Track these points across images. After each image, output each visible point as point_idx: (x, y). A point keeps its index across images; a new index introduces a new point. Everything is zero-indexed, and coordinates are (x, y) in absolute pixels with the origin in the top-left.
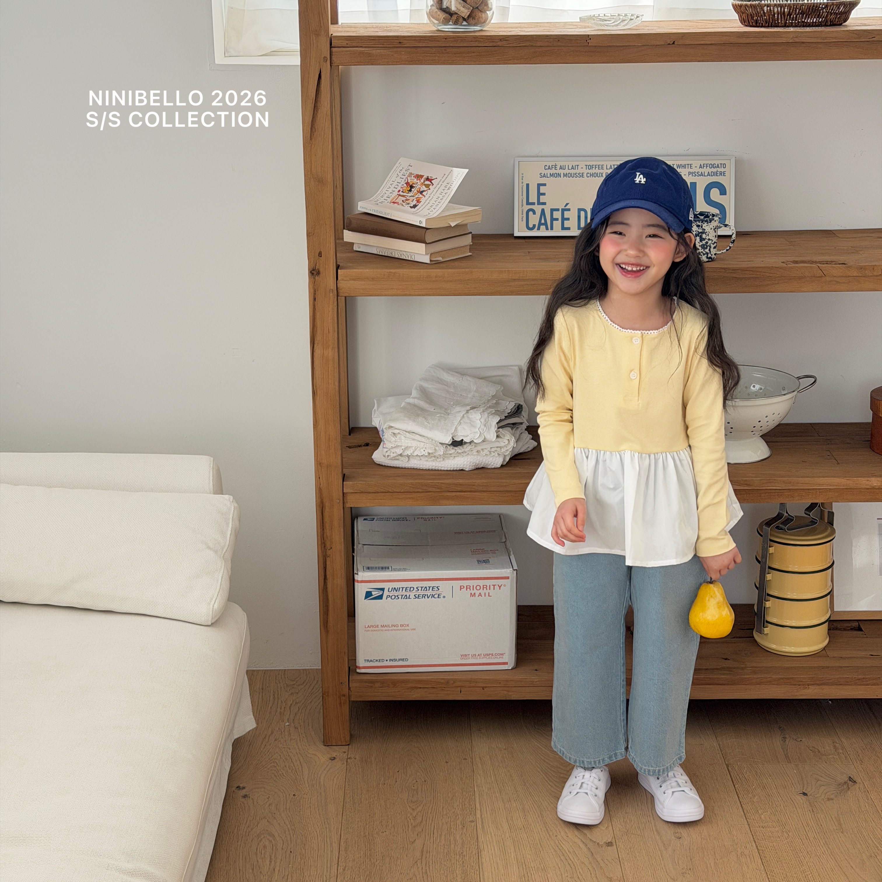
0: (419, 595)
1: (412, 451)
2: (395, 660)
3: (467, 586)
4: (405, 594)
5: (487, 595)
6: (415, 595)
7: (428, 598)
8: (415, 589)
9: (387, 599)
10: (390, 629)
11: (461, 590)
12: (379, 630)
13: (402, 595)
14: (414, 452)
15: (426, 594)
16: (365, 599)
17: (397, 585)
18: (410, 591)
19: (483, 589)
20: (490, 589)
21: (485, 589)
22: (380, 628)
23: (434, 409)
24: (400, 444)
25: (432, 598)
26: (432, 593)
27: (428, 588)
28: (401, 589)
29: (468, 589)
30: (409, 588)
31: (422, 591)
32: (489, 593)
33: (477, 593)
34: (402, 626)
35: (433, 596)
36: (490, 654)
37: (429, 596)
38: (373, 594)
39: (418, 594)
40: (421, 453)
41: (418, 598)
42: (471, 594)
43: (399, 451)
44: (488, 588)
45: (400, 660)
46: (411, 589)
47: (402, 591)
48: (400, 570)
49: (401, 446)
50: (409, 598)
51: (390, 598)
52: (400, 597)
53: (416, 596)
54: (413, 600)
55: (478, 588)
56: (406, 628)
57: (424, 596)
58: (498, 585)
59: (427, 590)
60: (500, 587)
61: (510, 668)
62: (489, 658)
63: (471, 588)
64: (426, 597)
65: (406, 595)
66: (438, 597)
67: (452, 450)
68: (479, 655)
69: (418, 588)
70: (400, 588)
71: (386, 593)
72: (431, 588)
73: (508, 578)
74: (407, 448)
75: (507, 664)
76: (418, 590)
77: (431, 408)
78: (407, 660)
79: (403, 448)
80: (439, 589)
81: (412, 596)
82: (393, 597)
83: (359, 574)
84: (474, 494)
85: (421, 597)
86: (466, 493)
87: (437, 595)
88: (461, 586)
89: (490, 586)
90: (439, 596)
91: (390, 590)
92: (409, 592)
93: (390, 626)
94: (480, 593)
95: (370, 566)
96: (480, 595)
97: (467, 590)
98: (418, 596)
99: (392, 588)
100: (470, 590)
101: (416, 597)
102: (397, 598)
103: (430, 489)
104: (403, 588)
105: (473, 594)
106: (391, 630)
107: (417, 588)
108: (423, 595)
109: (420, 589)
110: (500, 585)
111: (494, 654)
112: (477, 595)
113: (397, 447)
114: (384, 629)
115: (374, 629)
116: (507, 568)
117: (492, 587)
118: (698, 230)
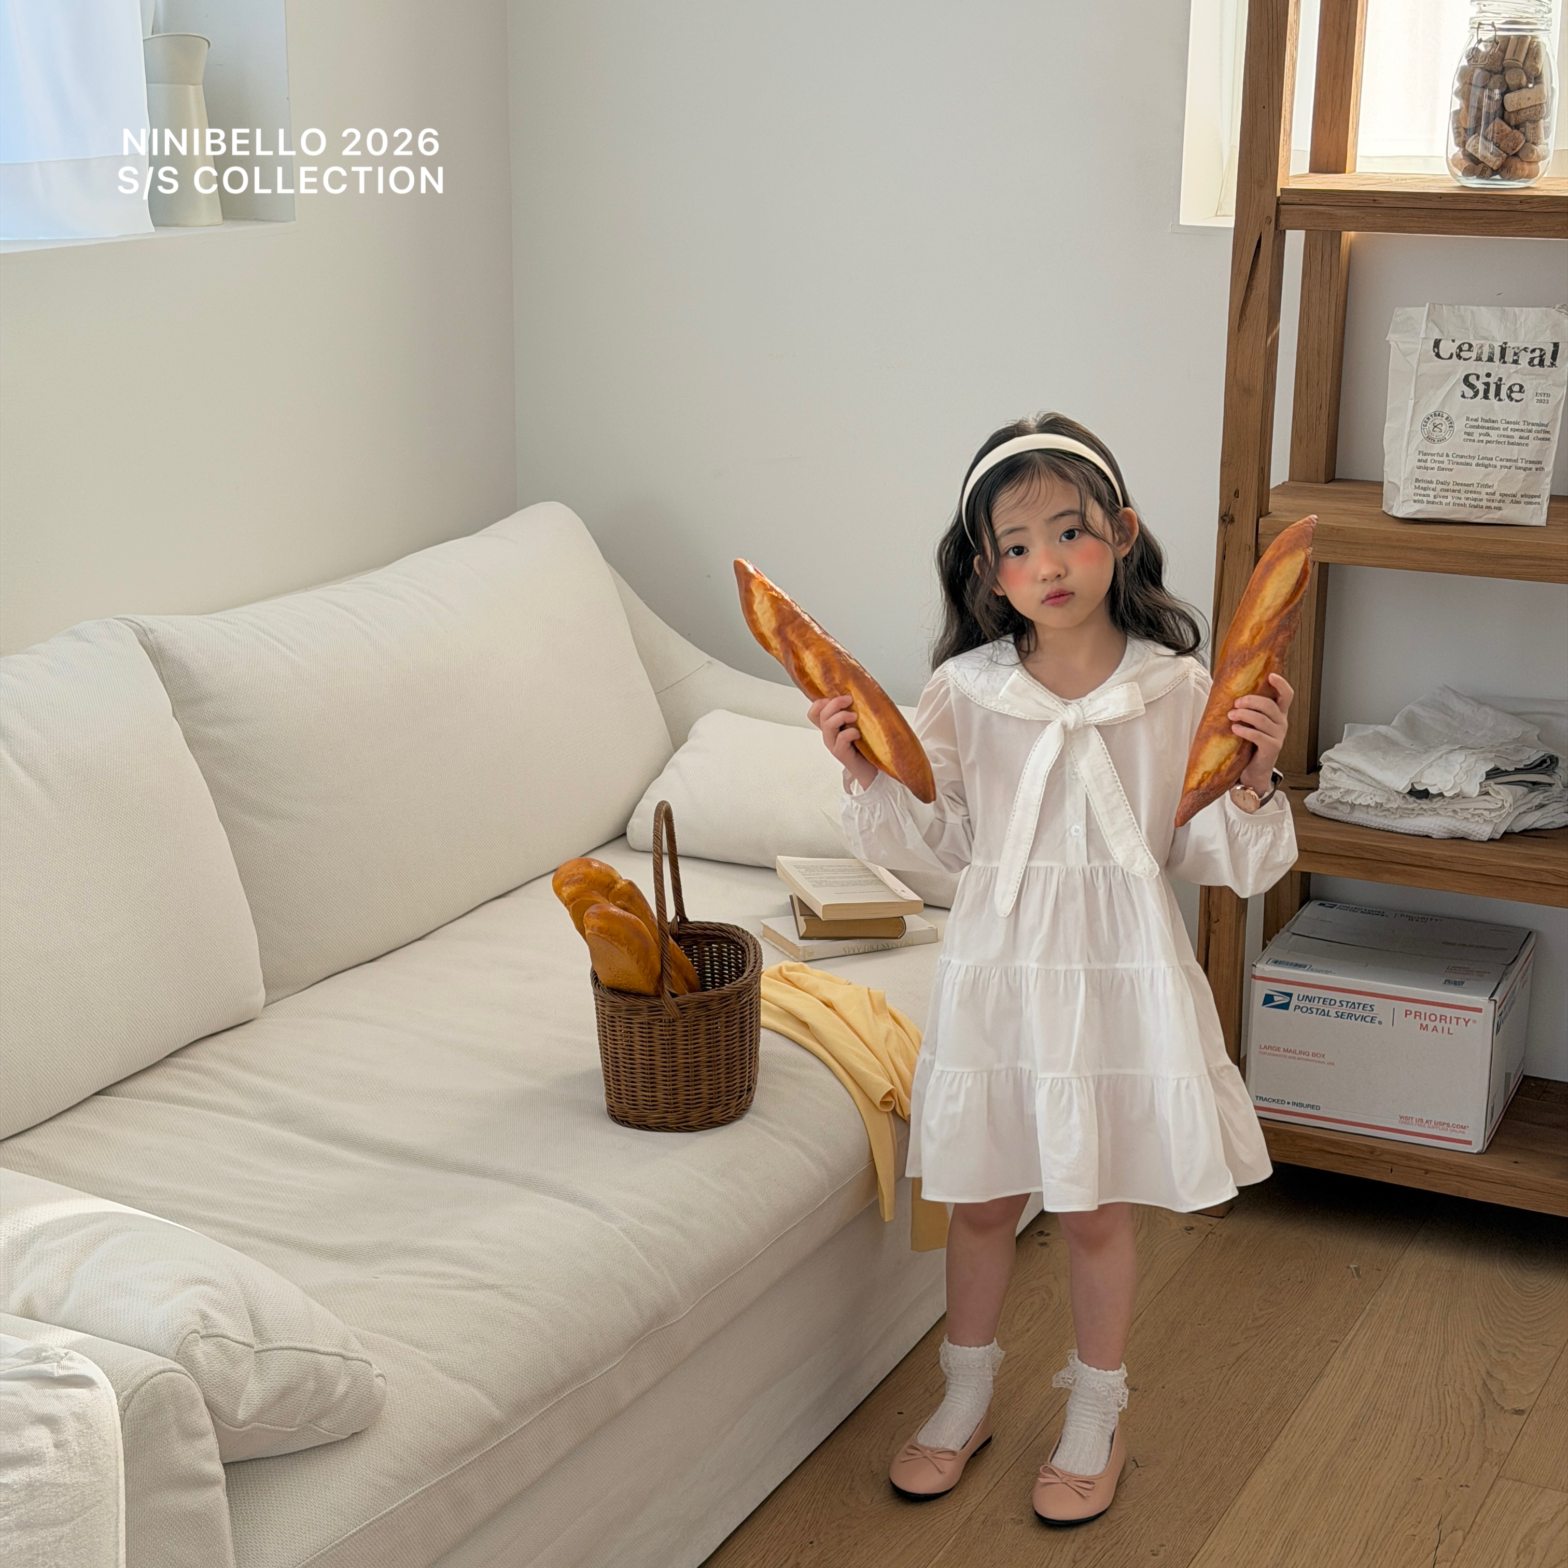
1: (1353, 797)
2: (1301, 1105)
3: (1416, 1012)
4: (1322, 1008)
5: (1446, 1030)
6: (1336, 1013)
7: (1356, 1020)
8: (1338, 1004)
9: (1294, 1011)
10: (1297, 1056)
11: (1406, 1016)
12: (1280, 1056)
13: (1318, 1009)
14: (1356, 799)
15: (1354, 1013)
16: (1264, 1004)
17: (1311, 992)
18: (1330, 1004)
19: (1440, 1022)
20: (1450, 1023)
21: (1443, 1021)
22: (1281, 1052)
24: (1338, 786)
26: (1362, 1014)
27: (1357, 1006)
28: (1317, 1000)
29: (1418, 1018)
32: (1449, 1029)
33: (1431, 1025)
34: (1314, 1055)
35: (1364, 1018)
36: (1444, 1124)
37: (1357, 1016)
38: (1275, 1000)
39: (1341, 1011)
40: (1366, 800)
42: (1422, 1025)
43: (1336, 795)
45: (1308, 1106)
46: (1332, 1002)
47: (1318, 1002)
49: (1340, 788)
52: (1315, 1011)
53: (1338, 1013)
55: (1433, 1018)
57: (1350, 1016)
58: (1465, 1019)
59: (1354, 1008)
60: (1466, 1022)
61: (1477, 1151)
62: (1442, 1129)
63: (1423, 1016)
64: (1353, 1018)
65: (1324, 1010)
66: (1371, 1022)
67: (1413, 803)
68: (1427, 1121)
69: (1343, 1003)
70: (1315, 998)
71: (1294, 1002)
72: (1361, 1006)
73: (1480, 1010)
74: (1348, 792)
75: (1470, 1145)
76: (1342, 1005)
78: (1318, 1108)
79: (1342, 790)
80: (1373, 1010)
82: (1304, 1009)
83: (1258, 966)
84: (1431, 871)
86: (1419, 869)
87: (1370, 1018)
88: (1406, 1011)
89: (1451, 1018)
90: (1372, 1019)
91: (1301, 998)
92: (1328, 1006)
93: (1297, 1052)
94: (1435, 1027)
95: (1280, 959)
96: (1435, 1029)
97: (1415, 1018)
98: (1342, 1015)
99: (1304, 996)
100: (1420, 1018)
101: (1338, 1016)
102: (1309, 1011)
103: (1366, 855)
105: (1424, 1026)
106: (1298, 1058)
107: (1340, 1002)
108: (1349, 1014)
109: (1345, 1004)
110: (1467, 1020)
111: (1451, 1125)
112: (1430, 1028)
113: (1335, 788)
114: (1288, 1054)
115: (1272, 1052)
116: (1481, 995)
117: (1454, 1021)
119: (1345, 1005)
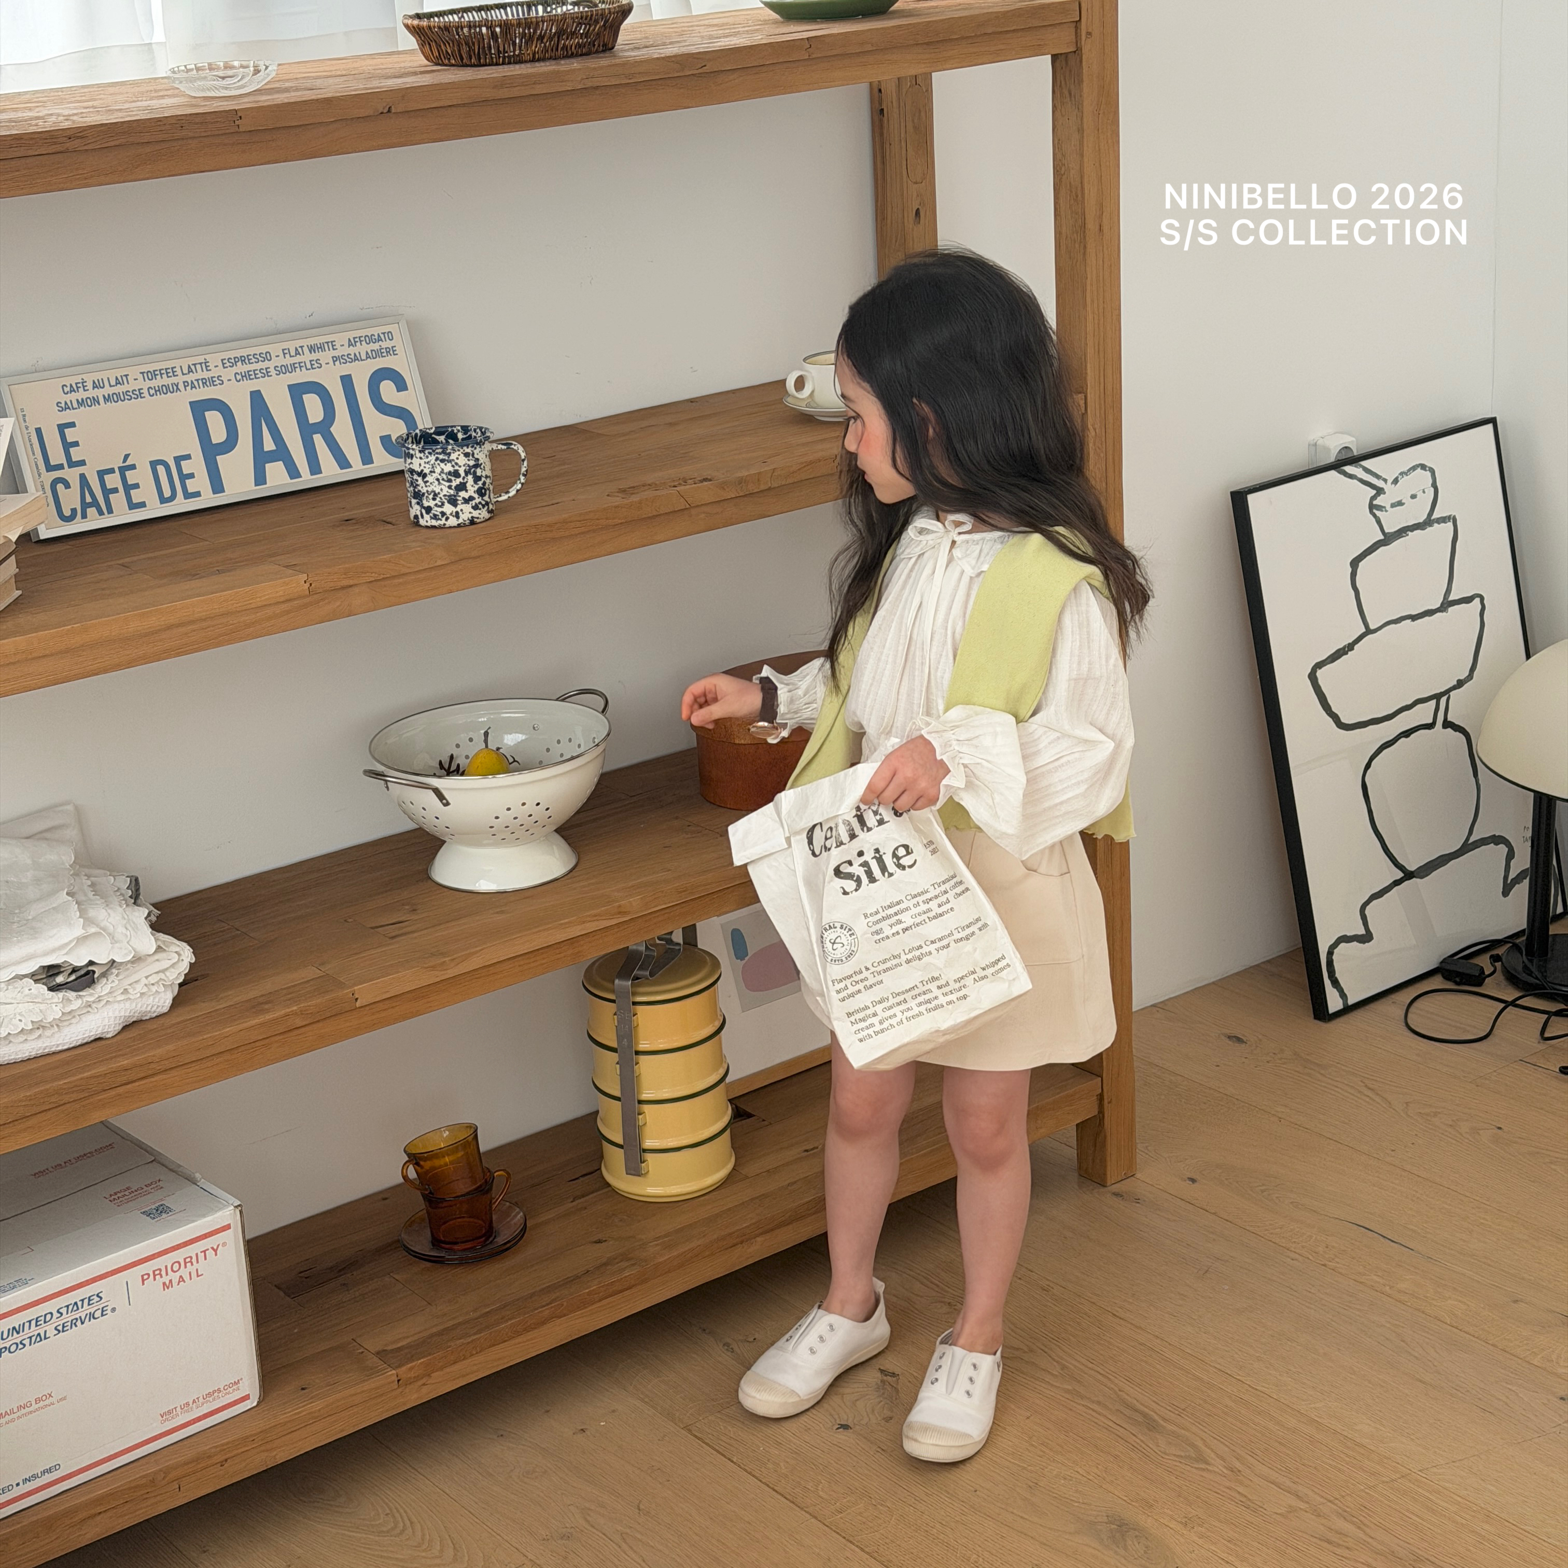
0: (63, 1324)
2: (34, 1477)
3: (154, 1272)
4: (36, 1333)
6: (56, 1328)
7: (83, 1323)
8: (55, 1315)
11: (143, 1284)
13: (31, 1338)
15: (78, 1316)
18: (45, 1322)
21: (189, 1265)
25: (90, 1320)
26: (88, 1312)
27: (80, 1304)
28: (27, 1325)
29: (158, 1277)
30: (43, 1318)
31: (69, 1314)
32: (197, 1270)
33: (175, 1277)
34: (38, 1400)
35: (92, 1316)
36: (214, 1392)
37: (83, 1318)
39: (62, 1322)
40: (15, 1027)
41: (64, 1331)
42: (164, 1284)
44: (194, 1260)
45: (44, 1473)
46: (47, 1318)
47: (30, 1328)
50: (47, 1337)
51: (8, 1351)
52: (27, 1342)
53: (59, 1328)
55: (176, 1267)
56: (47, 1402)
57: (74, 1323)
58: (212, 1248)
59: (77, 1309)
60: (215, 1251)
61: (255, 1404)
62: (214, 1400)
63: (163, 1273)
64: (78, 1323)
65: (39, 1334)
66: (101, 1315)
67: (75, 1002)
68: (194, 1401)
69: (61, 1310)
70: (24, 1324)
72: (86, 1302)
73: (228, 1227)
75: (249, 1399)
76: (62, 1314)
78: (57, 1467)
80: (101, 1299)
81: (53, 1331)
85: (69, 1327)
88: (142, 1277)
90: (102, 1312)
92: (43, 1325)
94: (181, 1277)
97: (155, 1279)
100: (161, 1276)
101: (59, 1332)
104: (30, 1322)
105: (167, 1283)
107: (58, 1311)
108: (72, 1321)
109: (64, 1310)
110: (215, 1248)
111: (222, 1389)
112: (175, 1283)
118: (468, 463)
119: (65, 1313)
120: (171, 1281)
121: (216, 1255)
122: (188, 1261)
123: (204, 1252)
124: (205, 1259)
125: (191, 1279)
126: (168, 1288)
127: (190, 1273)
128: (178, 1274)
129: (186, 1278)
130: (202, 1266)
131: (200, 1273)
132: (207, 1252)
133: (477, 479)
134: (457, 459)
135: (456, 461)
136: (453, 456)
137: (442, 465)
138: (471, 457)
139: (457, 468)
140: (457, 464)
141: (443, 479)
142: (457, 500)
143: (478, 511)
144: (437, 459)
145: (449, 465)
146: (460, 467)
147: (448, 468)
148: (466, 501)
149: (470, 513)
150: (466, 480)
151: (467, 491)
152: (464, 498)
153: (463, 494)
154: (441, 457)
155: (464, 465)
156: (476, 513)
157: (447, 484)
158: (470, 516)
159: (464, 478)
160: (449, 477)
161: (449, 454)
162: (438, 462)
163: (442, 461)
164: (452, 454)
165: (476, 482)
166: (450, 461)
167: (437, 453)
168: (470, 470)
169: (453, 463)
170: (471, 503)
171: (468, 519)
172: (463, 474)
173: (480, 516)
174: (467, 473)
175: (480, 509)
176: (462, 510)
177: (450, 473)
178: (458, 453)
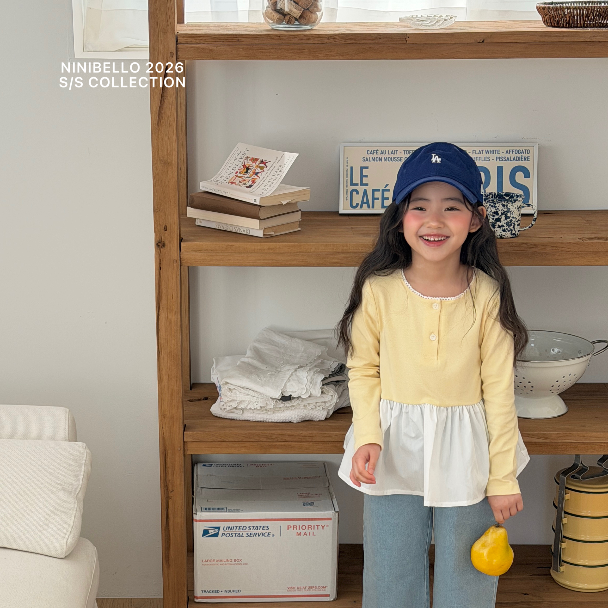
0: (251, 533)
2: (229, 591)
3: (294, 526)
4: (238, 533)
5: (312, 534)
7: (259, 536)
9: (222, 537)
11: (288, 529)
12: (215, 564)
13: (236, 534)
14: (247, 405)
15: (257, 532)
16: (203, 536)
17: (231, 524)
18: (243, 529)
19: (308, 529)
20: (314, 529)
21: (310, 529)
22: (216, 562)
23: (266, 368)
25: (262, 536)
26: (262, 532)
27: (259, 528)
29: (295, 529)
30: (242, 528)
31: (254, 530)
32: (313, 532)
33: (303, 532)
34: (235, 560)
35: (263, 535)
36: (314, 587)
37: (259, 534)
38: (210, 532)
40: (254, 406)
41: (250, 536)
42: (297, 533)
44: (312, 528)
45: (233, 591)
47: (236, 530)
48: (233, 511)
49: (236, 400)
50: (242, 536)
51: (225, 535)
52: (234, 535)
53: (248, 534)
54: (245, 539)
55: (304, 528)
56: (239, 563)
57: (255, 535)
58: (322, 525)
60: (323, 527)
61: (332, 600)
62: (313, 590)
63: (298, 528)
64: (257, 535)
65: (239, 534)
66: (268, 536)
67: (282, 404)
68: (304, 588)
69: (250, 527)
70: (234, 527)
71: (221, 531)
72: (262, 528)
73: (330, 519)
74: (241, 402)
75: (329, 596)
76: (250, 529)
77: (263, 367)
78: (239, 591)
79: (238, 401)
80: (268, 529)
81: (245, 534)
82: (228, 535)
83: (197, 514)
85: (253, 535)
87: (267, 534)
88: (288, 526)
89: (314, 526)
90: (268, 534)
91: (225, 529)
92: (242, 531)
93: (225, 561)
94: (305, 532)
95: (207, 507)
96: (305, 534)
97: (293, 529)
98: (250, 535)
99: (227, 527)
100: (297, 529)
101: (248, 536)
102: (231, 536)
103: (261, 439)
104: (236, 527)
105: (299, 533)
106: (226, 564)
107: (249, 527)
108: (254, 533)
110: (323, 526)
111: (317, 588)
112: (303, 534)
114: (220, 563)
115: (211, 563)
116: (329, 510)
117: (316, 527)
118: (504, 209)
119: (252, 529)
120: (300, 533)
121: (323, 529)
122: (309, 527)
123: (318, 526)
124: (318, 529)
125: (310, 535)
126: (299, 535)
127: (310, 533)
128: (304, 531)
129: (308, 534)
130: (316, 531)
131: (314, 534)
132: (319, 526)
133: (507, 218)
134: (499, 206)
135: (498, 207)
136: (497, 205)
137: (492, 208)
138: (505, 207)
139: (498, 211)
140: (498, 209)
141: (491, 215)
142: (495, 225)
143: (505, 233)
144: (490, 205)
145: (494, 208)
146: (499, 210)
147: (494, 210)
148: (499, 227)
149: (501, 232)
150: (501, 217)
151: (501, 222)
152: (498, 225)
153: (498, 223)
154: (492, 204)
155: (501, 210)
156: (504, 233)
157: (492, 217)
158: (500, 234)
159: (500, 216)
160: (494, 214)
161: (495, 204)
162: (490, 206)
163: (492, 206)
164: (496, 204)
165: (506, 219)
166: (495, 207)
167: (490, 202)
168: (504, 213)
169: (496, 208)
170: (502, 228)
171: (499, 235)
172: (500, 214)
173: (505, 235)
174: (502, 214)
175: (506, 232)
176: (497, 231)
177: (494, 212)
178: (499, 204)
